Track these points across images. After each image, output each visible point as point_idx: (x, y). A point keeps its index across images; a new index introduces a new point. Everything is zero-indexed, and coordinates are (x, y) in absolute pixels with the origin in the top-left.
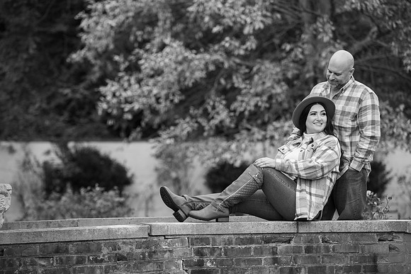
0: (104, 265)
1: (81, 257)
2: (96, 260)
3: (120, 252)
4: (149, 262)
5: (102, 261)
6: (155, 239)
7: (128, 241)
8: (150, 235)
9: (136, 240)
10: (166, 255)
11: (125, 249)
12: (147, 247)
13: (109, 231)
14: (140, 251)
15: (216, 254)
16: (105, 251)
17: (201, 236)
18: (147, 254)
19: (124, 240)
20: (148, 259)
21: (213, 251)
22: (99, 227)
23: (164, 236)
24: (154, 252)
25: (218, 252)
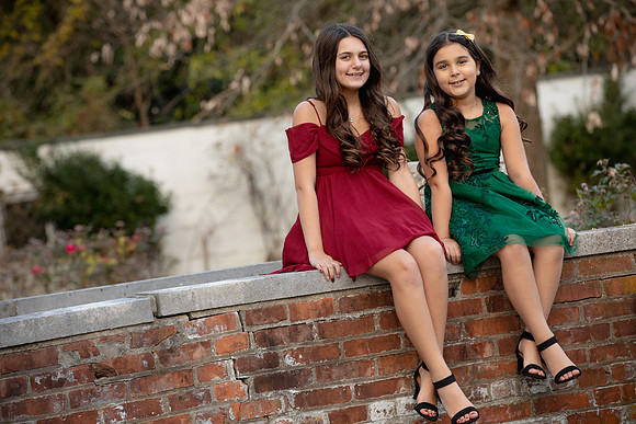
0: (67, 391)
1: (16, 381)
2: (49, 384)
3: (98, 359)
4: (163, 373)
5: (62, 383)
6: (170, 322)
7: (112, 334)
8: (157, 316)
9: (131, 329)
10: (198, 353)
11: (109, 353)
12: (156, 342)
13: (70, 318)
14: (140, 351)
15: (301, 338)
16: (66, 361)
17: (266, 305)
18: (156, 357)
19: (105, 334)
20: (159, 366)
21: (294, 332)
22: (47, 314)
23: (188, 314)
24: (171, 351)
25: (305, 333)
